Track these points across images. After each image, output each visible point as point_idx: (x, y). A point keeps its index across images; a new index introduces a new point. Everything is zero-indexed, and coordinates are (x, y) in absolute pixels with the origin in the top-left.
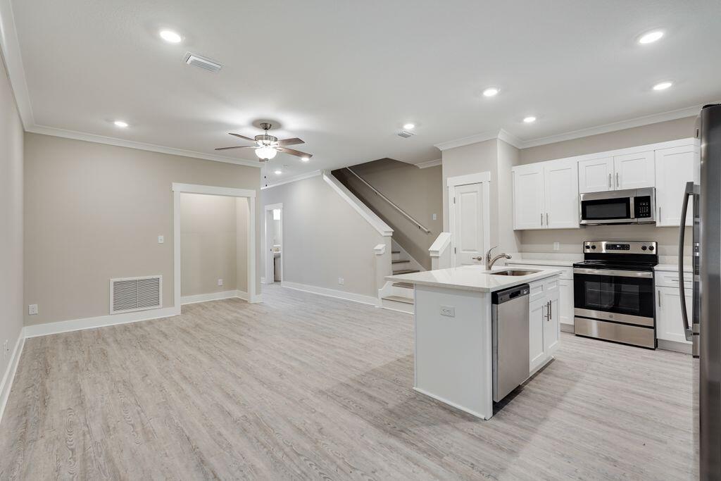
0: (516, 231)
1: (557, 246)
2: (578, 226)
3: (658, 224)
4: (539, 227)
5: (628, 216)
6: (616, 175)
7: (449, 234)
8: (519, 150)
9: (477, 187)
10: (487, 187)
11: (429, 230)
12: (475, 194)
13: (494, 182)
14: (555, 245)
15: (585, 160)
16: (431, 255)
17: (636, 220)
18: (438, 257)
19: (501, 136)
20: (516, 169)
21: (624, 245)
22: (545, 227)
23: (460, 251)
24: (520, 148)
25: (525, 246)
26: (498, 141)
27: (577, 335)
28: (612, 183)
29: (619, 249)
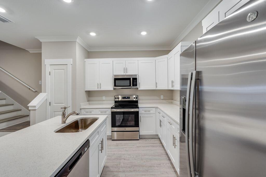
0: (86, 91)
1: (104, 98)
2: (112, 89)
3: (139, 89)
4: (97, 90)
5: (130, 86)
6: (126, 68)
7: (45, 94)
8: (89, 52)
9: (64, 67)
10: (70, 68)
11: (36, 90)
12: (63, 71)
13: (74, 65)
14: (103, 97)
15: (116, 60)
16: (30, 109)
17: (133, 87)
18: (35, 110)
19: (78, 40)
20: (86, 60)
21: (128, 97)
22: (99, 89)
23: (53, 104)
24: (89, 51)
25: (91, 98)
26: (77, 43)
27: (113, 140)
28: (125, 72)
29: (127, 98)
